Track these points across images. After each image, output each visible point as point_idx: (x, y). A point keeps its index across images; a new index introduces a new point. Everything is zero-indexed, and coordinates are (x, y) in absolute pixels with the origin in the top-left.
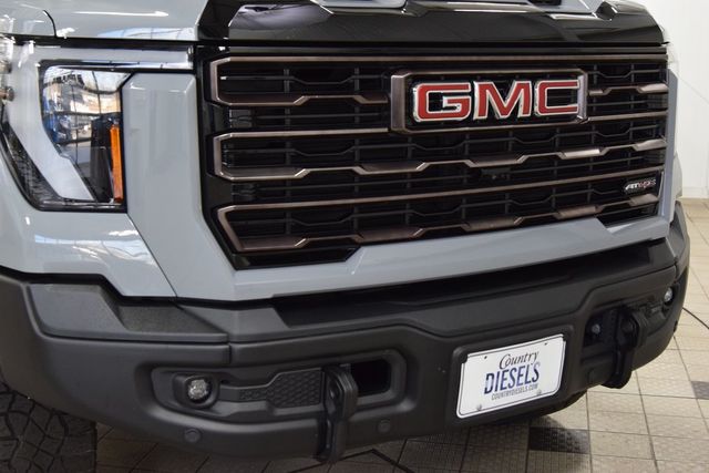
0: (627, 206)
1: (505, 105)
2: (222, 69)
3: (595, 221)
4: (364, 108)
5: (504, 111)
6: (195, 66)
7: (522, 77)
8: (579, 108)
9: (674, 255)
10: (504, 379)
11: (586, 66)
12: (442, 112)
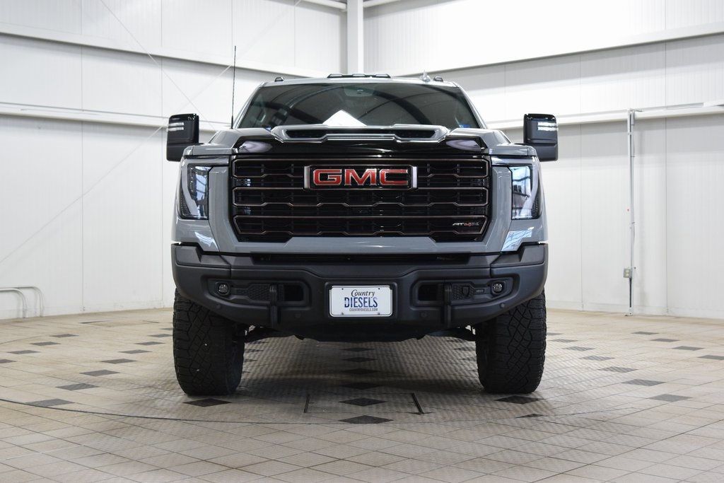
1: (360, 179)
2: (238, 164)
4: (294, 180)
5: (360, 182)
6: (229, 163)
8: (408, 183)
10: (355, 302)
12: (327, 181)
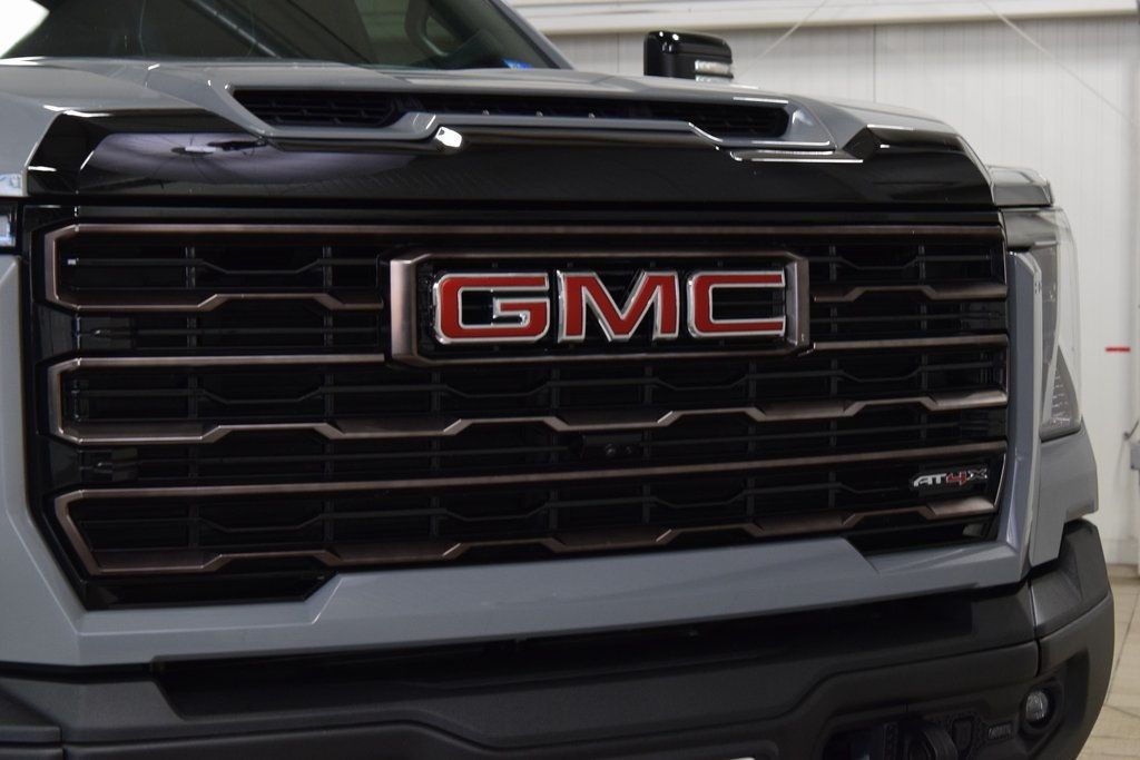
0: (918, 518)
1: (623, 316)
2: (65, 247)
3: (842, 544)
4: (341, 318)
5: (619, 327)
6: (19, 242)
7: (662, 264)
8: (791, 324)
9: (1039, 620)
11: (803, 246)
12: (492, 326)
